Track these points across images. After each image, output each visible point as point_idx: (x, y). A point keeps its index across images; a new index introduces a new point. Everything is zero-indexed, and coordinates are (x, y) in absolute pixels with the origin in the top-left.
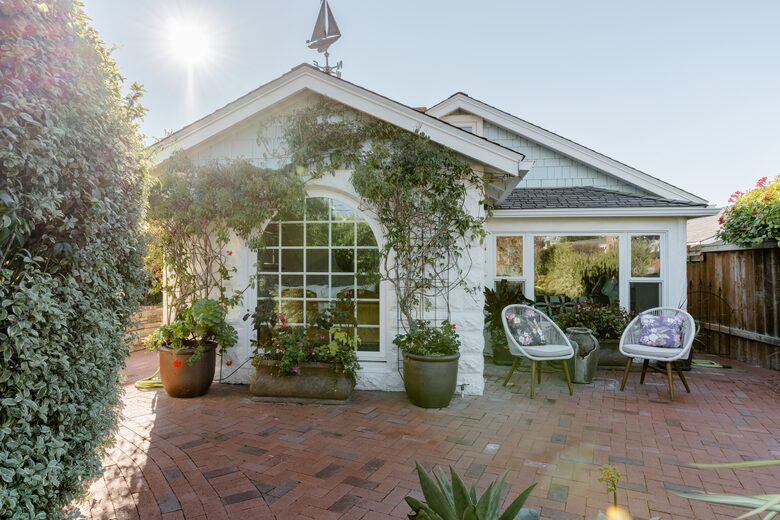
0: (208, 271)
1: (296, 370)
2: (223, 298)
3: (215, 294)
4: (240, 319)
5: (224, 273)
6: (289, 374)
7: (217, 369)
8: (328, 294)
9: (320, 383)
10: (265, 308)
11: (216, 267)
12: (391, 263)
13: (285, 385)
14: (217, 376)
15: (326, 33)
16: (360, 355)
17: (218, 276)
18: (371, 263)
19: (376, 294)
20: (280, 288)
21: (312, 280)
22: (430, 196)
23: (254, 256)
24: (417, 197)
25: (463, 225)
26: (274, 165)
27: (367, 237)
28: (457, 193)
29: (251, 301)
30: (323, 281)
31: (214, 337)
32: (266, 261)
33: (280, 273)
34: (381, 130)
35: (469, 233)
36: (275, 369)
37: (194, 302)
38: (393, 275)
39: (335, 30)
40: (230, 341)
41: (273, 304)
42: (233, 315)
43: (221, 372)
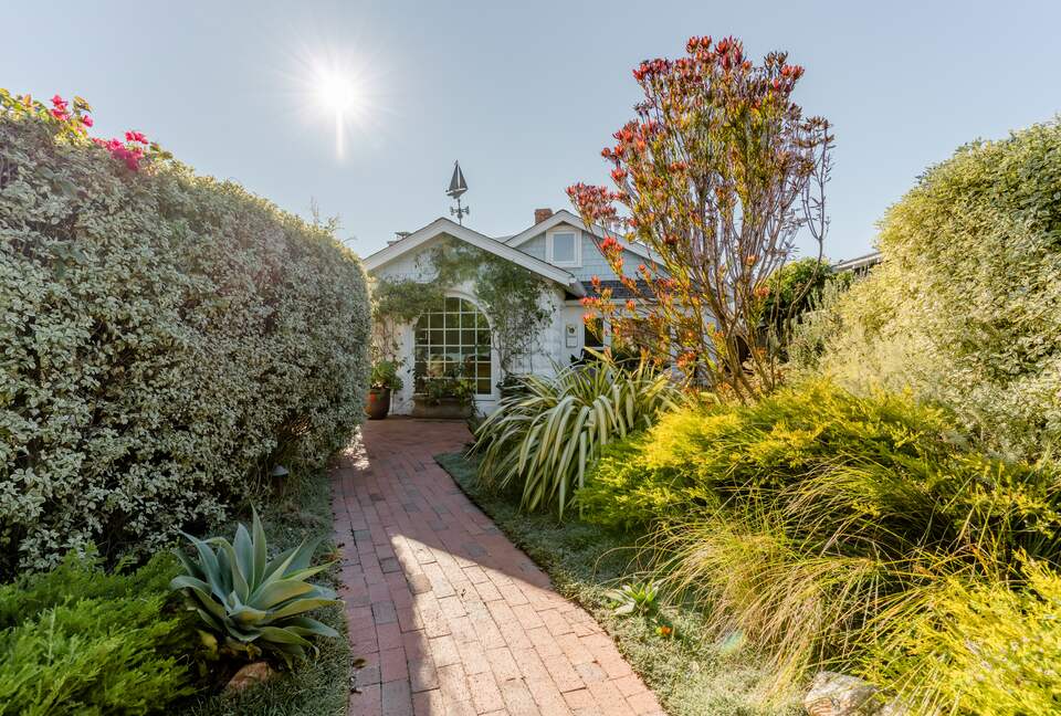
0: (386, 344)
1: (438, 401)
2: (394, 362)
3: (390, 359)
4: (405, 375)
5: (395, 346)
6: (434, 404)
7: (391, 406)
8: (459, 358)
9: (452, 410)
10: (420, 369)
11: (390, 342)
12: (496, 339)
13: (432, 411)
14: (391, 409)
15: (458, 186)
16: (477, 396)
17: (391, 348)
18: (484, 339)
19: (489, 359)
20: (430, 356)
21: (450, 350)
22: (520, 297)
23: (414, 333)
24: (513, 299)
25: (540, 316)
26: (425, 280)
27: (484, 323)
28: (536, 295)
29: (412, 362)
30: (455, 350)
31: (391, 384)
32: (420, 337)
33: (429, 345)
34: (489, 257)
35: (543, 320)
36: (425, 402)
37: (377, 364)
38: (498, 346)
39: (464, 185)
40: (399, 387)
41: (425, 365)
42: (400, 372)
43: (393, 407)
